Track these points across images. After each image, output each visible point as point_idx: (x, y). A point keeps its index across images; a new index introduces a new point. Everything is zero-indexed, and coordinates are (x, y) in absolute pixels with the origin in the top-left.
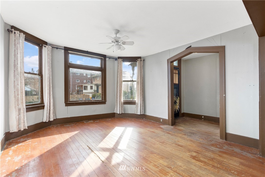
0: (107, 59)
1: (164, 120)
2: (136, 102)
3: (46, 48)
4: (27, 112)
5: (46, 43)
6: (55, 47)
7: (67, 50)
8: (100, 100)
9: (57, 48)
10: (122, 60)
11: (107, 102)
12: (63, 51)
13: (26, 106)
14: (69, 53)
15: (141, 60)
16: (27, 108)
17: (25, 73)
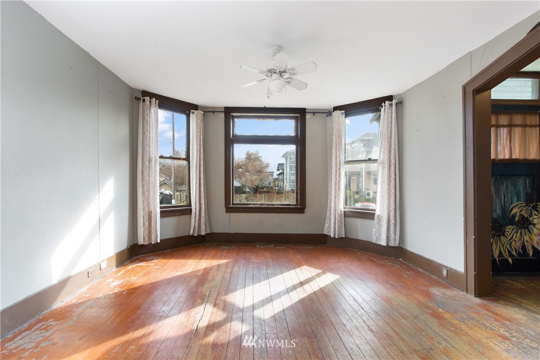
0: (308, 116)
1: (452, 273)
2: (377, 213)
3: (195, 115)
4: (161, 217)
5: (195, 107)
6: (208, 112)
7: (230, 112)
8: (292, 205)
9: (214, 112)
10: (342, 113)
11: (306, 210)
12: (223, 115)
13: (161, 208)
14: (233, 117)
15: (391, 105)
16: (161, 212)
17: (161, 157)
